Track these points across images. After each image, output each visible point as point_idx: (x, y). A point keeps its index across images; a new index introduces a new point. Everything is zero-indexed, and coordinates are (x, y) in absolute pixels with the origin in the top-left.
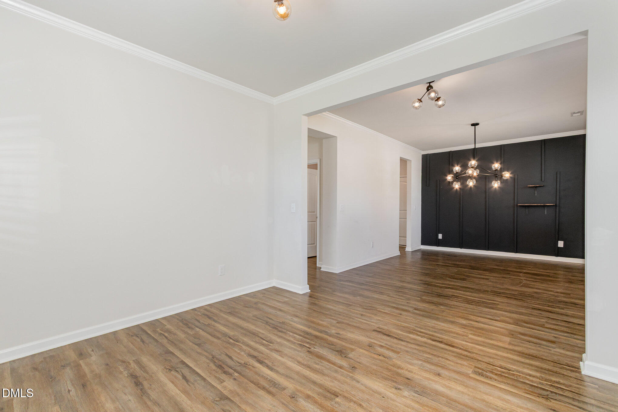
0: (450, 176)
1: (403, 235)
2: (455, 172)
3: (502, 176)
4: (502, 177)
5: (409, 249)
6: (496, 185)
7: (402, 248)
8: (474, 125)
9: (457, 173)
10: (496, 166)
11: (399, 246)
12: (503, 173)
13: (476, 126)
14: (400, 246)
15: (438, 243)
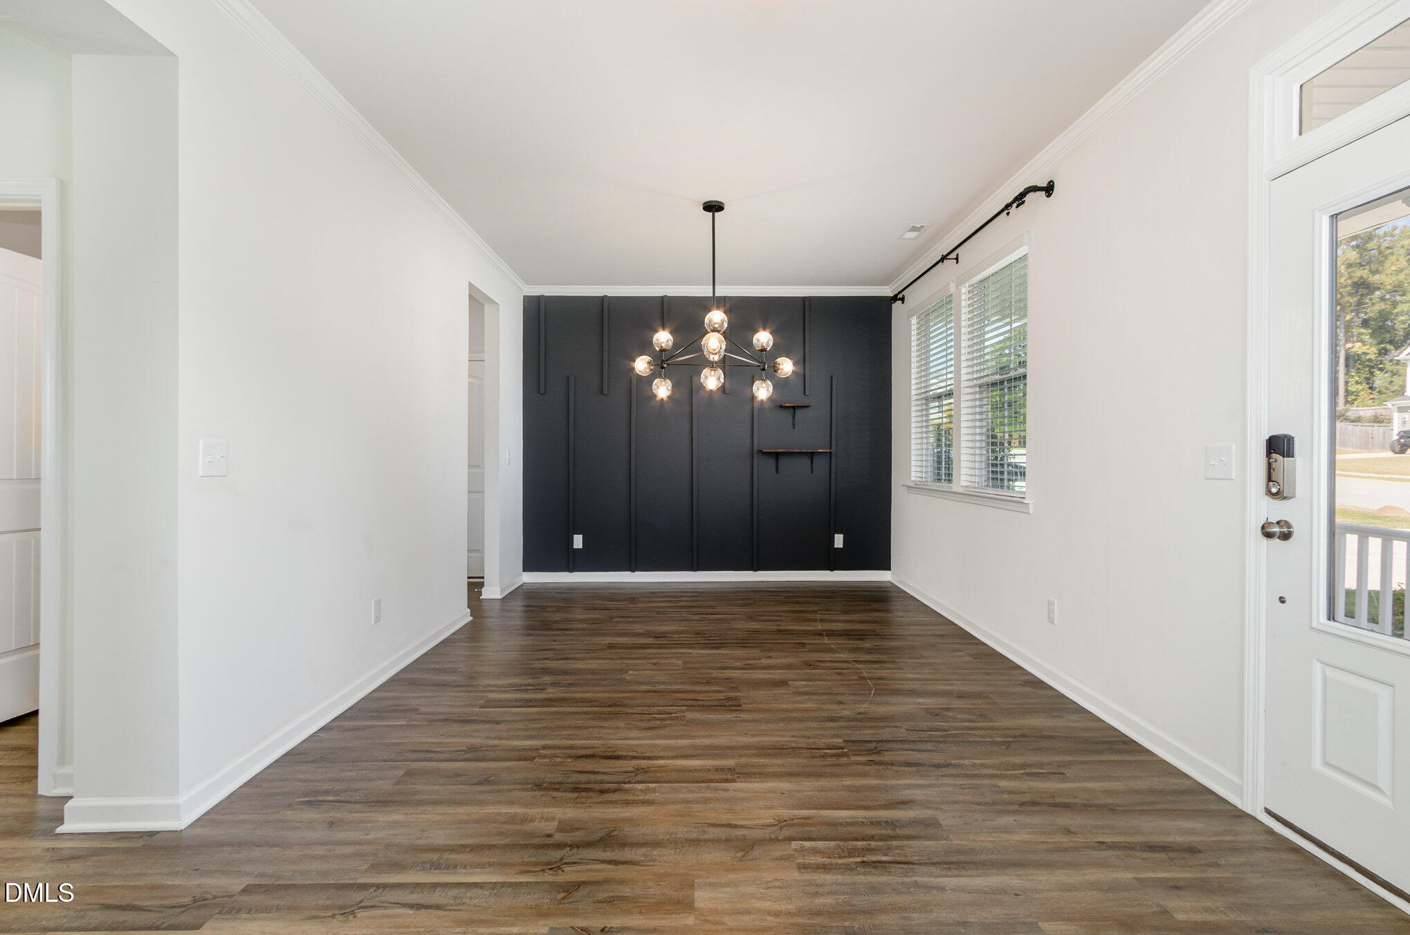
0: (642, 360)
1: (475, 549)
2: (658, 349)
3: (775, 369)
4: (776, 371)
5: (492, 592)
6: (763, 391)
7: (475, 585)
8: (713, 207)
9: (662, 350)
10: (763, 338)
11: (466, 580)
12: (779, 360)
13: (716, 213)
14: (471, 580)
15: (573, 562)
